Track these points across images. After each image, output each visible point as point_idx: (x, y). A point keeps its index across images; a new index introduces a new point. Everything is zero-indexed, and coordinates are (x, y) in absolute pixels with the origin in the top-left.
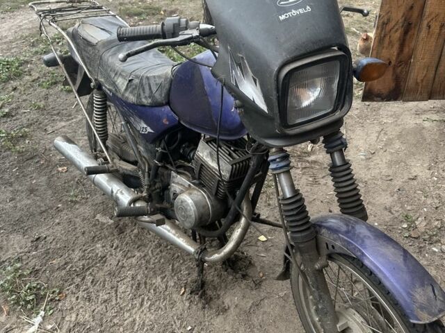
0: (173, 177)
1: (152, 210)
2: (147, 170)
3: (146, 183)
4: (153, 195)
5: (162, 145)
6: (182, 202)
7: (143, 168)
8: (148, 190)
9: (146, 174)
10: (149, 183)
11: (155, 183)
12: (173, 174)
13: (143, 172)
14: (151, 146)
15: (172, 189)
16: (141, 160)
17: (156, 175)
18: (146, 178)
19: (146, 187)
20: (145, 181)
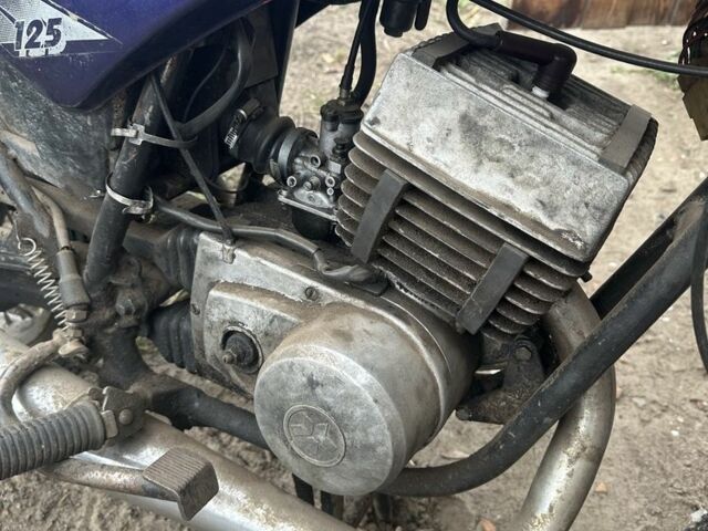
0: (211, 259)
1: (122, 416)
2: (62, 240)
3: (71, 299)
4: (105, 342)
5: (146, 112)
6: (312, 384)
7: (45, 233)
8: (80, 325)
9: (63, 258)
10: (81, 297)
11: (111, 293)
12: (209, 245)
13: (48, 250)
14: (77, 126)
15: (216, 315)
16: (30, 197)
17: (116, 258)
18: (67, 276)
19: (72, 314)
20: (65, 290)
